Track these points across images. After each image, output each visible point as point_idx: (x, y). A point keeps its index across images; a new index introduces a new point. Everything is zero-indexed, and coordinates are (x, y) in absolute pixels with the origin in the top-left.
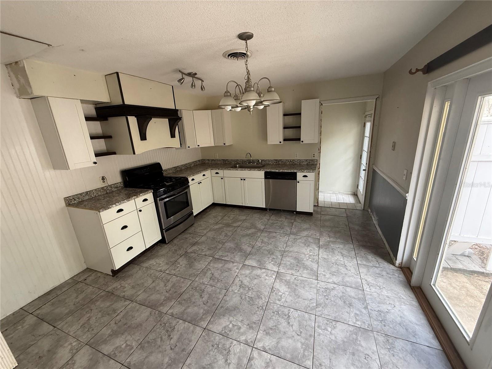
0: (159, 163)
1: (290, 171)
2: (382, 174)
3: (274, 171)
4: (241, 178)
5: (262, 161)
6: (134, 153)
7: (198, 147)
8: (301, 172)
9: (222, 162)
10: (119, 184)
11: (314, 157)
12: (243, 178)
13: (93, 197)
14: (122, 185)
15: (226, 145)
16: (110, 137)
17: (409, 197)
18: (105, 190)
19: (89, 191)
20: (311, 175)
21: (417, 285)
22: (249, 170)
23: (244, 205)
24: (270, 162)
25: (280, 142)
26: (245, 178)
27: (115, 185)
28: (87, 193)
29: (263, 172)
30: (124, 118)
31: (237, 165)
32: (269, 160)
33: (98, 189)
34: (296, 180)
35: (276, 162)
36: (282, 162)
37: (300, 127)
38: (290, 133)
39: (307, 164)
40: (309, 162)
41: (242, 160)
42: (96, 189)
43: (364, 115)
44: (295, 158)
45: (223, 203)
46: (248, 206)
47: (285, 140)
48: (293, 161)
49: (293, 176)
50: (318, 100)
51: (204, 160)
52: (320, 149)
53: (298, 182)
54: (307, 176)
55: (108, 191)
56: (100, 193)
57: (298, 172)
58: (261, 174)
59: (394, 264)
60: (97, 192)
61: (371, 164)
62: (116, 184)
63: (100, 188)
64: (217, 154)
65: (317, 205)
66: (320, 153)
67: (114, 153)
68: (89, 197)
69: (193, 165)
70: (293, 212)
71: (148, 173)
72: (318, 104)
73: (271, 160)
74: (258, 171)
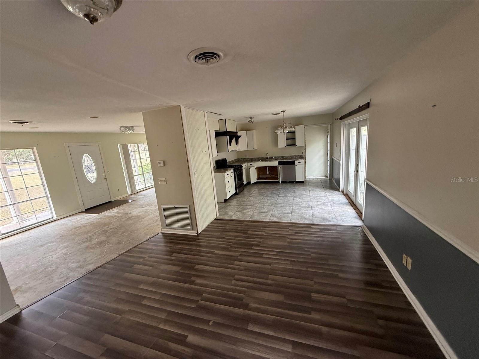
0: (226, 159)
1: (291, 161)
2: (336, 159)
3: (283, 161)
5: (274, 157)
6: (228, 152)
8: (297, 161)
11: (303, 153)
15: (255, 149)
17: (341, 162)
20: (302, 162)
21: (346, 193)
22: (270, 161)
24: (279, 158)
25: (285, 147)
29: (278, 162)
30: (226, 136)
31: (261, 160)
35: (282, 158)
36: (286, 157)
37: (295, 139)
38: (290, 142)
39: (299, 158)
40: (300, 156)
41: (263, 157)
43: (327, 132)
44: (293, 155)
47: (287, 145)
49: (293, 163)
50: (303, 126)
52: (305, 150)
53: (296, 165)
54: (300, 162)
59: (339, 191)
61: (331, 155)
65: (305, 179)
70: (294, 181)
72: (304, 127)
74: (275, 161)
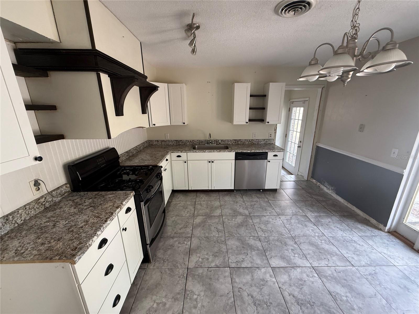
0: (114, 148)
1: (262, 152)
3: (245, 152)
4: (209, 161)
5: (221, 141)
6: (109, 137)
7: (153, 126)
8: (272, 152)
9: (175, 143)
10: (64, 187)
11: (270, 136)
12: (210, 161)
13: (19, 223)
14: (68, 189)
15: (186, 124)
16: (53, 108)
17: (406, 172)
18: (42, 204)
19: (10, 214)
20: (280, 154)
22: (219, 152)
23: (210, 189)
24: (229, 142)
25: (247, 123)
26: (213, 161)
27: (59, 191)
28: (7, 220)
29: (234, 153)
30: (93, 75)
31: (196, 146)
32: (228, 140)
33: (29, 204)
34: (267, 159)
35: (236, 142)
36: (241, 142)
37: (266, 109)
39: (265, 144)
40: (267, 142)
41: (199, 140)
42: (25, 206)
44: (254, 138)
45: (185, 189)
46: (215, 189)
47: (250, 121)
48: (252, 141)
49: (265, 156)
50: (284, 84)
51: (151, 141)
52: (276, 130)
53: (269, 161)
54: (277, 156)
55: (48, 204)
56: (32, 212)
57: (269, 152)
58: (231, 155)
60: (27, 213)
61: (315, 142)
62: (58, 188)
63: (32, 202)
64: (168, 134)
66: (276, 133)
67: (61, 137)
68: (12, 227)
69: (142, 148)
70: (259, 190)
71: (105, 164)
73: (230, 140)
74: (229, 152)
